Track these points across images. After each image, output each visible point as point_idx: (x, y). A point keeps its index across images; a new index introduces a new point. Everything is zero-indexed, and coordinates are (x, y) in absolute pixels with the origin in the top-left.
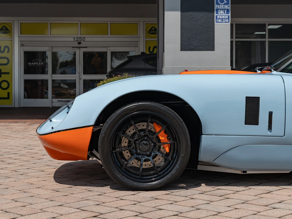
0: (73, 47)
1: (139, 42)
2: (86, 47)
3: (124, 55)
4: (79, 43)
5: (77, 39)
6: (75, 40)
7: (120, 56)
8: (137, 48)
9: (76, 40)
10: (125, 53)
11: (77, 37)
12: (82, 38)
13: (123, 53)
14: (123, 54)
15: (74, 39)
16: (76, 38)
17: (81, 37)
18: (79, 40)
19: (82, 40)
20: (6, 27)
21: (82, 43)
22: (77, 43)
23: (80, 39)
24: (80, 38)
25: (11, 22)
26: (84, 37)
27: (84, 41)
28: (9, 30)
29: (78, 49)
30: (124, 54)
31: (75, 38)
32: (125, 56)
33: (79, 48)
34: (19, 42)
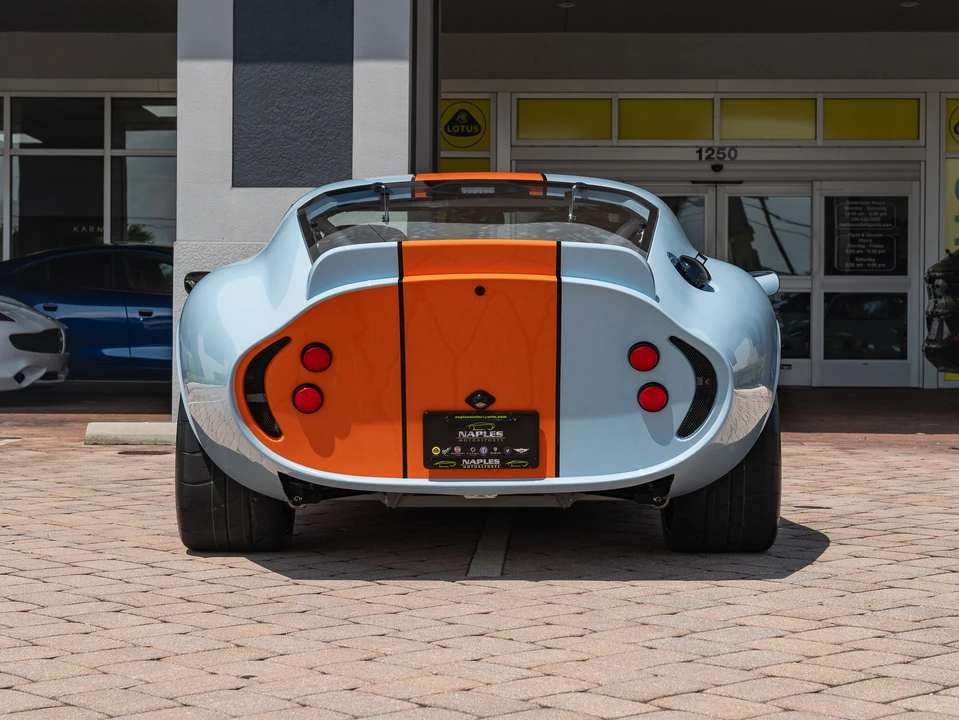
0: (693, 182)
1: (923, 163)
2: (740, 182)
3: (868, 208)
4: (717, 168)
5: (710, 152)
6: (704, 158)
7: (858, 211)
8: (916, 184)
9: (704, 155)
10: (874, 203)
11: (710, 148)
12: (726, 152)
13: (868, 203)
14: (866, 206)
15: (700, 152)
16: (707, 151)
17: (723, 148)
18: (715, 156)
19: (727, 158)
20: (467, 112)
21: (726, 167)
22: (708, 166)
23: (718, 153)
24: (721, 149)
25: (487, 96)
26: (733, 148)
27: (732, 159)
28: (477, 124)
29: (711, 189)
30: (871, 206)
31: (704, 150)
32: (872, 211)
33: (716, 183)
34: (514, 162)
